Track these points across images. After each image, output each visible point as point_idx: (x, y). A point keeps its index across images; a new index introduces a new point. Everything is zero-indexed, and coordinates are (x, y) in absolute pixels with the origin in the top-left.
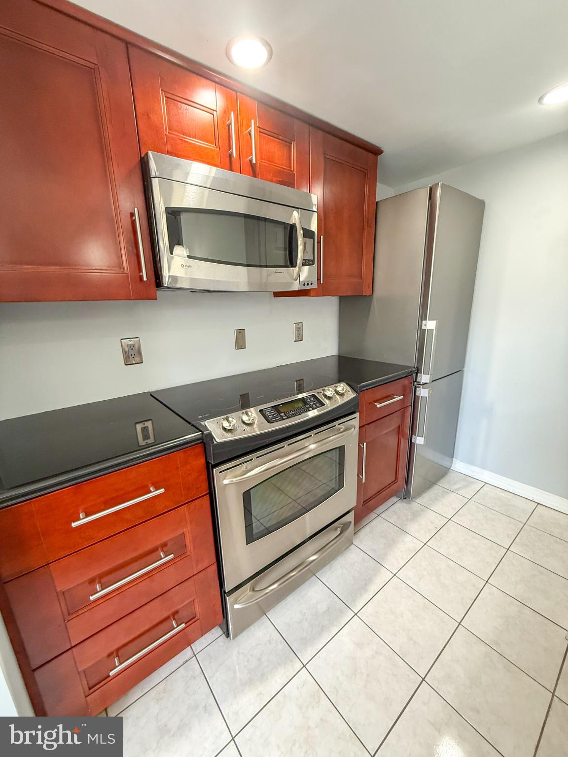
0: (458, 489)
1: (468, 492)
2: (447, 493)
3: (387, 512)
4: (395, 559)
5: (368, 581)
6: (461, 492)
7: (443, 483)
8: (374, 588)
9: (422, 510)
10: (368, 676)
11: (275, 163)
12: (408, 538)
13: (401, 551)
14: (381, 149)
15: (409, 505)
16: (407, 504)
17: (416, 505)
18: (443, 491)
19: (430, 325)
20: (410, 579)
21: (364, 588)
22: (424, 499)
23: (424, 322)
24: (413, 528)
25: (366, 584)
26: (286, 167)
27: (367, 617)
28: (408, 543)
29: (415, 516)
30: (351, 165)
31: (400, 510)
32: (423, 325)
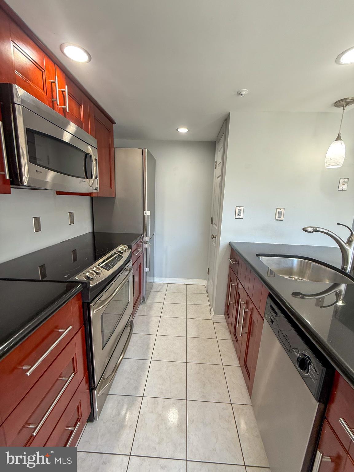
0: (160, 290)
1: (164, 289)
3: (138, 312)
4: (153, 329)
5: (148, 344)
6: (162, 290)
7: (153, 290)
8: (151, 345)
9: (152, 304)
10: (169, 377)
12: (153, 318)
13: (154, 325)
14: (115, 121)
15: (145, 305)
17: (148, 303)
18: (155, 293)
19: (147, 213)
20: (163, 333)
21: (148, 348)
22: (150, 299)
24: (152, 313)
25: (148, 346)
27: (156, 357)
28: (154, 320)
29: (150, 308)
31: (143, 308)
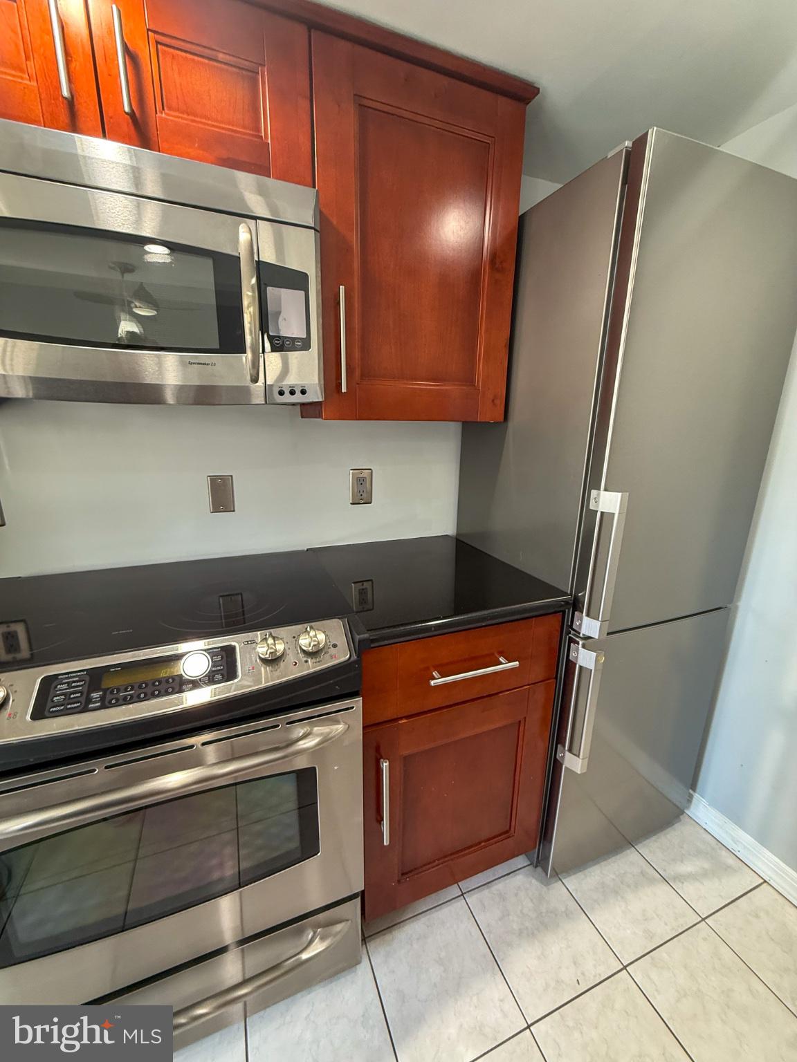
0: (681, 878)
2: (651, 881)
3: (485, 892)
6: (689, 890)
9: (568, 914)
11: (209, 119)
14: (536, 85)
15: (545, 889)
16: (542, 883)
17: (558, 893)
18: (643, 873)
19: (608, 501)
22: (583, 883)
23: (594, 492)
24: (521, 960)
26: (244, 127)
28: (488, 1005)
29: (543, 925)
30: (440, 125)
31: (516, 895)
32: (592, 502)
